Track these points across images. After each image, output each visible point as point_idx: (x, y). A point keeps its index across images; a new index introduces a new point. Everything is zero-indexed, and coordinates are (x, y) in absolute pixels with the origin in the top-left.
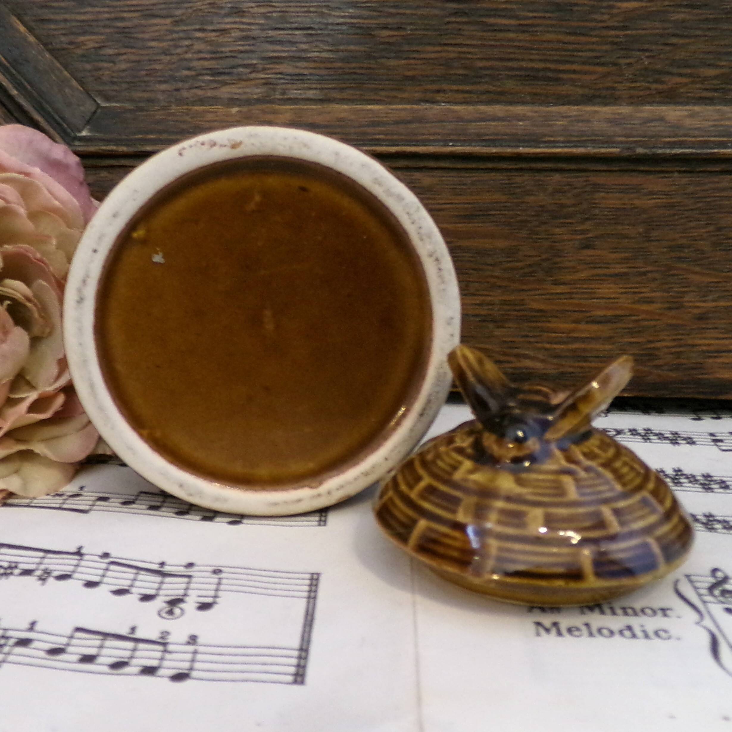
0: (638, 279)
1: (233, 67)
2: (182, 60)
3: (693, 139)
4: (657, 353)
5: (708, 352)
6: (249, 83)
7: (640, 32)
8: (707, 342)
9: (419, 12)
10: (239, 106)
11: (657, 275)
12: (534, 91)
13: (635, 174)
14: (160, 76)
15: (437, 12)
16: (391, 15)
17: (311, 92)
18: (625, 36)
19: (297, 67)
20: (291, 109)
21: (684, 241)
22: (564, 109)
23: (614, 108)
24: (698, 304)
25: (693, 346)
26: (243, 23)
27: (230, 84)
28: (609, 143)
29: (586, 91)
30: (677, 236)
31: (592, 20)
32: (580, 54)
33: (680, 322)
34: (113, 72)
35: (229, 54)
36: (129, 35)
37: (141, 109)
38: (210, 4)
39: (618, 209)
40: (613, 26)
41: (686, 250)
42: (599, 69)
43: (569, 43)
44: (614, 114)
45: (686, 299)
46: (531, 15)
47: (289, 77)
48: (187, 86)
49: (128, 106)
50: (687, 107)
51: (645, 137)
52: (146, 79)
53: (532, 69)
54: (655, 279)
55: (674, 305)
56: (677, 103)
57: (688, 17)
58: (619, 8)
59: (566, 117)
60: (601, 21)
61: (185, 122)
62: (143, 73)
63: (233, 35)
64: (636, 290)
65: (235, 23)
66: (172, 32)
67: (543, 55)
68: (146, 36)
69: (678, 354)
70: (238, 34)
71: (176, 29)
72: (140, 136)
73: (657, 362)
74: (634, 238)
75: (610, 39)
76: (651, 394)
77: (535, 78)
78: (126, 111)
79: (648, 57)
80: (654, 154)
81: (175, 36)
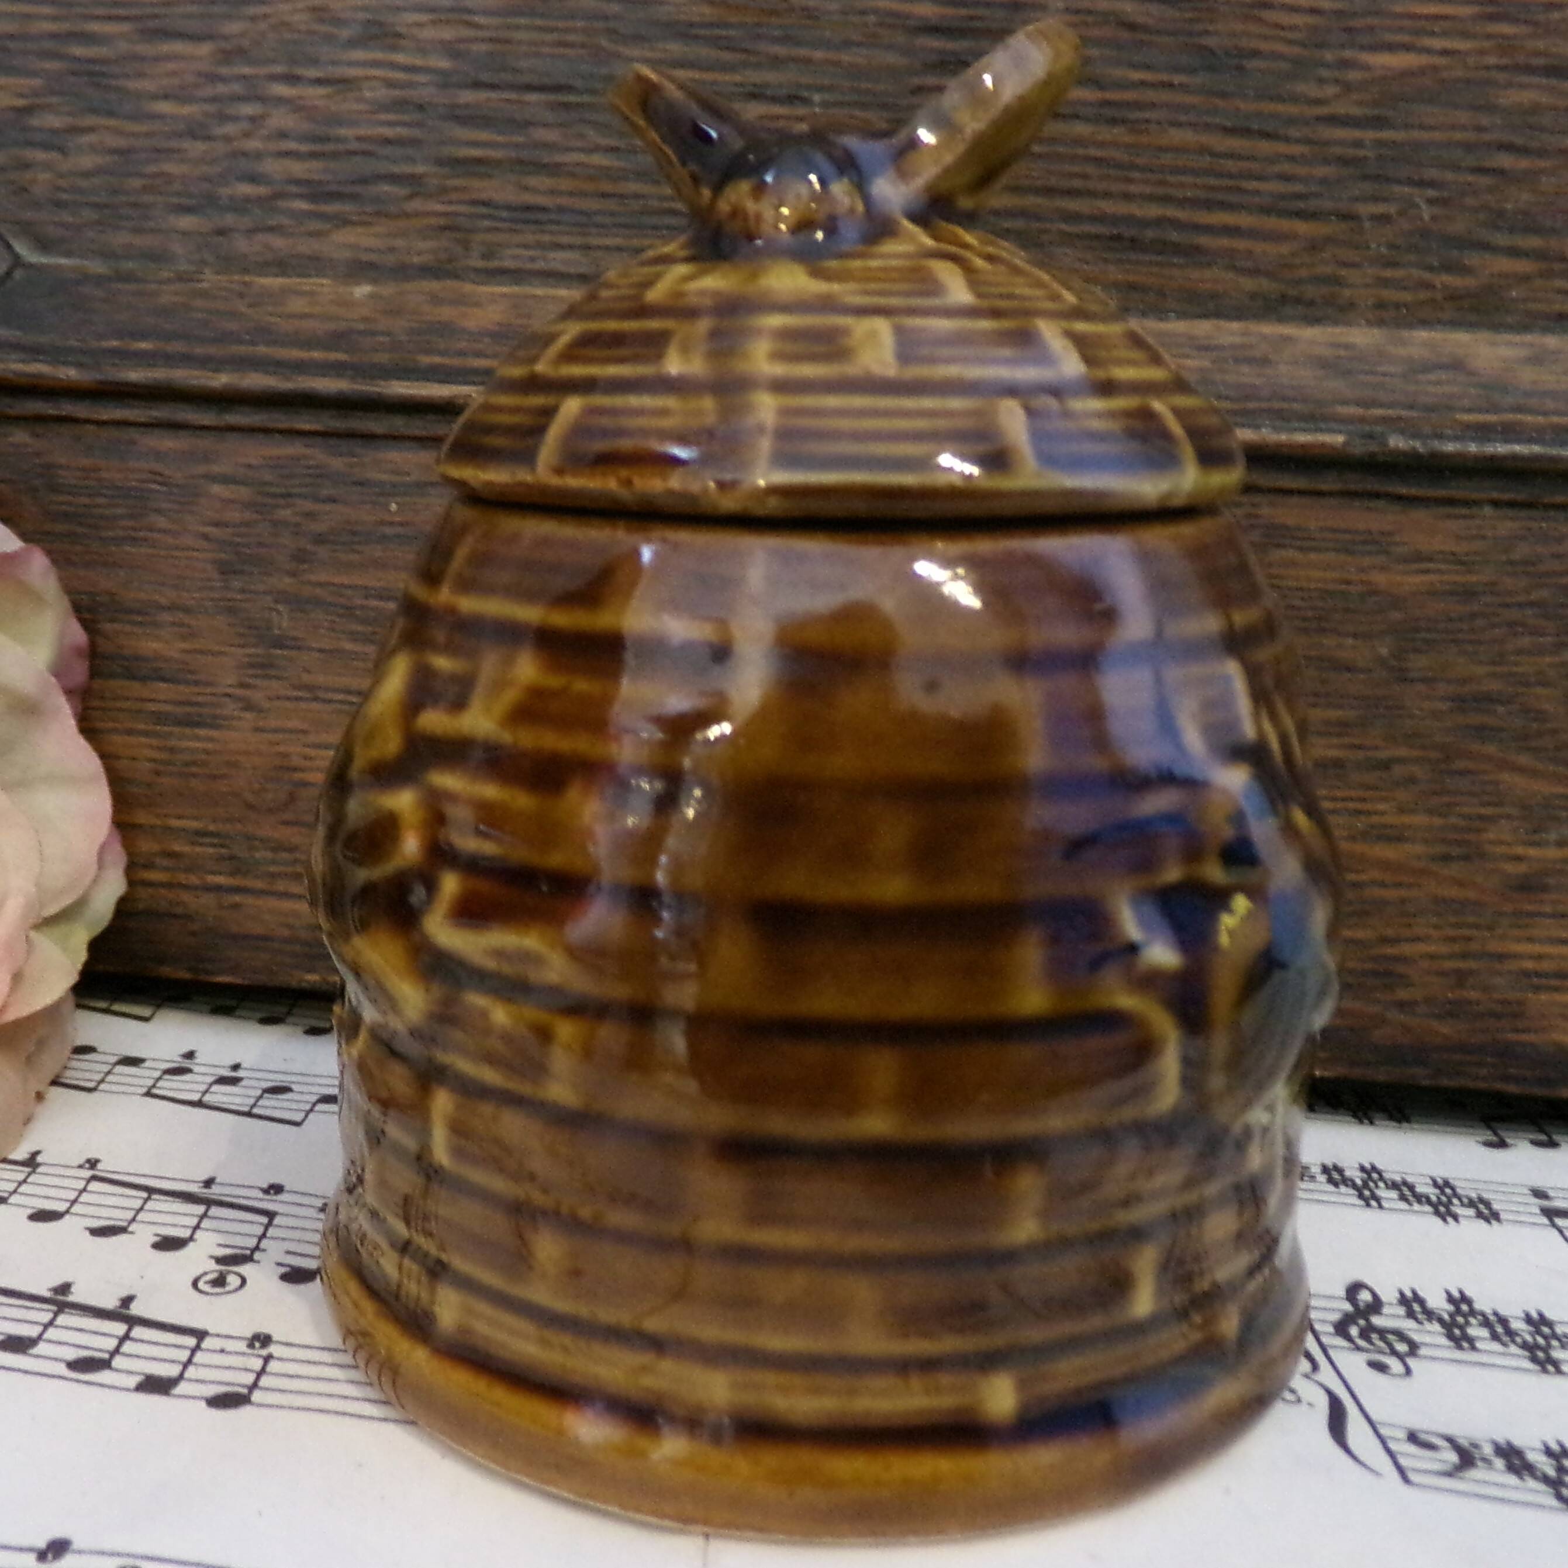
0: (1371, 778)
1: (364, 181)
2: (236, 154)
3: (1540, 419)
4: (1400, 969)
5: (1538, 974)
6: (402, 224)
7: (1416, 135)
8: (1537, 948)
9: (846, 58)
10: (374, 281)
11: (1416, 770)
12: (1131, 278)
13: (1381, 504)
14: (178, 194)
15: (892, 58)
16: (776, 62)
17: (561, 255)
18: (1380, 143)
19: (526, 188)
20: (504, 295)
21: (1494, 686)
22: (1203, 328)
23: (1338, 330)
24: (1520, 850)
25: (1501, 957)
26: (393, 66)
27: (353, 223)
28: (1314, 419)
29: (1264, 284)
30: (1480, 670)
31: (1295, 99)
32: (1253, 185)
33: (1471, 894)
34: (61, 176)
35: (354, 146)
36: (105, 81)
37: (128, 277)
38: (314, 9)
39: (1325, 594)
40: (1347, 116)
41: (1501, 709)
42: (1302, 227)
43: (1231, 156)
44: (1338, 346)
45: (1491, 836)
46: (1137, 76)
47: (505, 214)
48: (246, 222)
49: (96, 267)
50: (1528, 338)
51: (1411, 407)
52: (147, 198)
53: (1129, 220)
54: (1412, 780)
55: (1455, 851)
56: (1497, 327)
57: (1544, 99)
58: (1367, 68)
59: (1207, 348)
60: (1318, 102)
61: (234, 315)
62: (137, 183)
63: (368, 94)
64: (1359, 806)
65: (376, 64)
66: (213, 78)
67: (1162, 183)
68: (147, 85)
69: (1461, 978)
70: (382, 93)
71: (224, 71)
72: (115, 343)
73: (1403, 994)
74: (1362, 671)
75: (1338, 150)
76: (1381, 1075)
77: (1134, 243)
78: (86, 278)
79: (1431, 202)
80: (1434, 455)
81: (221, 89)
